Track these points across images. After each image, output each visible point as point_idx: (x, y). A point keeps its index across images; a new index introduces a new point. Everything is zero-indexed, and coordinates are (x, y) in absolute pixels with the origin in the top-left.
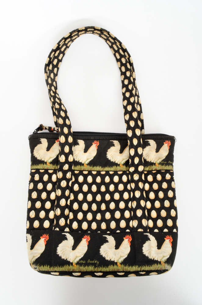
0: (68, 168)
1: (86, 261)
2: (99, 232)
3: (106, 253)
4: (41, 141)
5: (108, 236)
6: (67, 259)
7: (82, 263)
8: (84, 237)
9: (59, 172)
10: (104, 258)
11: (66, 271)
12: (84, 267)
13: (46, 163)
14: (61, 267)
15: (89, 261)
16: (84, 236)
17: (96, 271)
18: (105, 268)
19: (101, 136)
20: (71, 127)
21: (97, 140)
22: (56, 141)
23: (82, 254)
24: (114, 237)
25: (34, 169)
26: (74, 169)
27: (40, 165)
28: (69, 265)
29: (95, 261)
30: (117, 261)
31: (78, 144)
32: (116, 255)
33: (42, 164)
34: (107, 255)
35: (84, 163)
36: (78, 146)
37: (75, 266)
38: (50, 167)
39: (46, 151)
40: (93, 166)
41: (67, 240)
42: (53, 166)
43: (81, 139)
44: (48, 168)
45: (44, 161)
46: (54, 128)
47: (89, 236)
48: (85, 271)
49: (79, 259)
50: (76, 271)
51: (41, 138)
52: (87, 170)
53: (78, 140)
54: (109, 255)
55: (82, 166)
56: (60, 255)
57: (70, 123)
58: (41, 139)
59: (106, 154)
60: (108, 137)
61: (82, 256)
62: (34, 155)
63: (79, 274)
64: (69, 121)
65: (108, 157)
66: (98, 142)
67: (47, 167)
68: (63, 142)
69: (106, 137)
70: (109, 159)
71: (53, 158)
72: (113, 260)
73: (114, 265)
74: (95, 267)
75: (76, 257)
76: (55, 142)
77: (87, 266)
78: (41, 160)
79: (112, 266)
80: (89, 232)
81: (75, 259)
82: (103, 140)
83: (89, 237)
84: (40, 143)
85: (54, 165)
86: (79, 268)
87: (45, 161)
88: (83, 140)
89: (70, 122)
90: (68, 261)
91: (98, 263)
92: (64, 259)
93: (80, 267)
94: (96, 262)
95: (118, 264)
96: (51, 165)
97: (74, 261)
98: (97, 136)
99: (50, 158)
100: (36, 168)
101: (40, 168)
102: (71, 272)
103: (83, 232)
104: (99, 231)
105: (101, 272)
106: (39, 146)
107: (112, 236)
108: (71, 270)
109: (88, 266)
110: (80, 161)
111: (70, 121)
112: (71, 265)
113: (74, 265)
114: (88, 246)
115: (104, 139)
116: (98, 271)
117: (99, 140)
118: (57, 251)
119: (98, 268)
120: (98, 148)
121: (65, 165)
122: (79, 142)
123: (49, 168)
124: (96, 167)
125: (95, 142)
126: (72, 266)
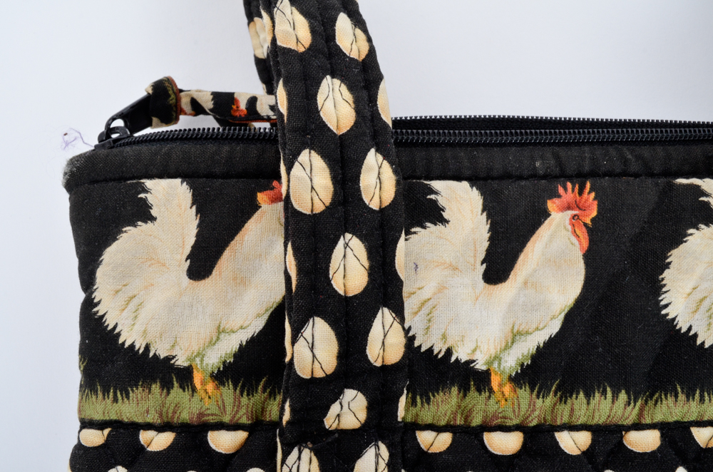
0: (363, 416)
4: (150, 198)
9: (295, 452)
13: (185, 375)
19: (601, 143)
20: (379, 77)
21: (579, 177)
22: (261, 197)
25: (100, 425)
26: (409, 419)
27: (137, 393)
31: (434, 214)
33: (156, 388)
35: (489, 363)
36: (440, 227)
38: (223, 409)
39: (186, 280)
40: (566, 392)
42: (244, 400)
43: (458, 178)
44: (201, 415)
45: (168, 359)
46: (253, 101)
51: (151, 177)
52: (516, 421)
53: (436, 184)
55: (473, 393)
57: (365, 49)
58: (148, 183)
59: (656, 288)
60: (659, 149)
62: (100, 310)
64: (359, 32)
65: (671, 312)
66: (590, 197)
67: (196, 411)
68: (319, 208)
69: (646, 152)
70: (683, 325)
71: (244, 336)
76: (255, 207)
78: (147, 348)
82: (625, 174)
84: (143, 213)
85: (249, 388)
87: (181, 362)
88: (474, 180)
89: (369, 40)
96: (228, 392)
98: (579, 144)
99: (220, 331)
100: (114, 417)
101: (139, 420)
106: (131, 238)
110: (461, 354)
111: (365, 31)
115: (634, 167)
117: (593, 174)
120: (592, 241)
121: (336, 396)
122: (442, 201)
123: (211, 419)
124: (588, 396)
125: (568, 192)
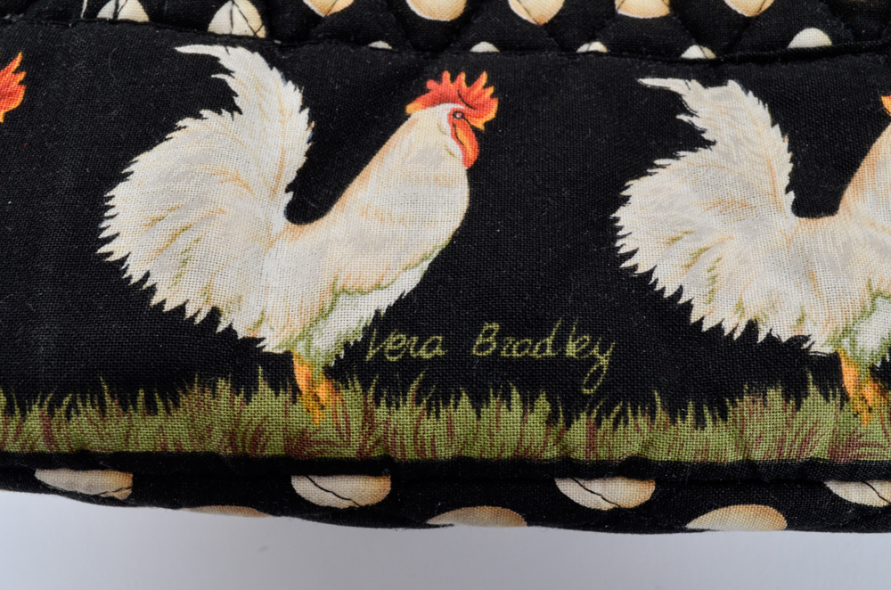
1: (458, 344)
2: (597, 46)
3: (697, 256)
5: (695, 84)
6: (215, 314)
7: (409, 366)
8: (424, 91)
10: (674, 311)
11: (212, 457)
12: (432, 408)
14: (151, 409)
15: (486, 341)
16: (431, 84)
17: (580, 454)
18: (685, 426)
23: (407, 259)
24: (763, 95)
28: (244, 385)
29: (560, 343)
30: (838, 342)
32: (810, 276)
34: (701, 270)
37: (323, 391)
41: (234, 109)
47: (484, 78)
48: (444, 453)
49: (367, 315)
50: (332, 453)
54: (723, 271)
56: (135, 272)
61: (409, 281)
63: (367, 490)
72: (785, 335)
73: (795, 393)
74: (568, 405)
75: (338, 293)
77: (465, 401)
79: (775, 395)
80: (483, 47)
81: (324, 314)
83: (483, 89)
86: (368, 417)
90: (230, 330)
91: (604, 361)
92: (181, 309)
93: (381, 413)
94: (571, 350)
95: (849, 376)
97: (306, 335)
102: (274, 460)
103: (416, 47)
104: (590, 39)
105: (633, 468)
107: (747, 86)
108: (275, 446)
109: (478, 401)
112: (263, 385)
113: (312, 383)
114: (475, 174)
116: (603, 454)
118: (109, 227)
119: (607, 424)
126: (284, 397)
